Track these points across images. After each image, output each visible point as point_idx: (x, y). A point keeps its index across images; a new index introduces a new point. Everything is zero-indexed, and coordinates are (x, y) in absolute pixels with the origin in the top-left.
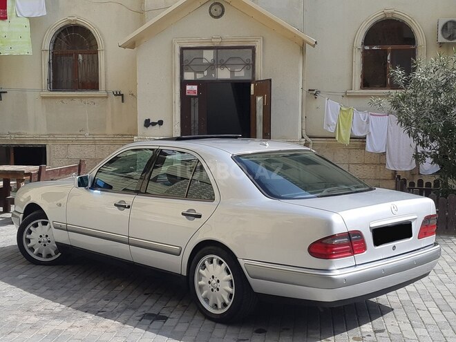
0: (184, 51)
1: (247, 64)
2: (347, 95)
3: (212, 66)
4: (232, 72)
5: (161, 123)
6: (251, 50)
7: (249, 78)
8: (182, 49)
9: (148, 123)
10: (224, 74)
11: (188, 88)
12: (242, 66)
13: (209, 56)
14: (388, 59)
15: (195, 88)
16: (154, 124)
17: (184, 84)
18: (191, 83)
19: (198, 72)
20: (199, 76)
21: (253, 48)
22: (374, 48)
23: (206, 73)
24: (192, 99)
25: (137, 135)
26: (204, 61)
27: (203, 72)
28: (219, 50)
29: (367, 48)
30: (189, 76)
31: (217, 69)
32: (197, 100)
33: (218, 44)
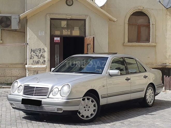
6: (83, 21)
11: (55, 39)
15: (59, 39)
21: (85, 20)
31: (68, 30)
32: (58, 45)
33: (69, 18)
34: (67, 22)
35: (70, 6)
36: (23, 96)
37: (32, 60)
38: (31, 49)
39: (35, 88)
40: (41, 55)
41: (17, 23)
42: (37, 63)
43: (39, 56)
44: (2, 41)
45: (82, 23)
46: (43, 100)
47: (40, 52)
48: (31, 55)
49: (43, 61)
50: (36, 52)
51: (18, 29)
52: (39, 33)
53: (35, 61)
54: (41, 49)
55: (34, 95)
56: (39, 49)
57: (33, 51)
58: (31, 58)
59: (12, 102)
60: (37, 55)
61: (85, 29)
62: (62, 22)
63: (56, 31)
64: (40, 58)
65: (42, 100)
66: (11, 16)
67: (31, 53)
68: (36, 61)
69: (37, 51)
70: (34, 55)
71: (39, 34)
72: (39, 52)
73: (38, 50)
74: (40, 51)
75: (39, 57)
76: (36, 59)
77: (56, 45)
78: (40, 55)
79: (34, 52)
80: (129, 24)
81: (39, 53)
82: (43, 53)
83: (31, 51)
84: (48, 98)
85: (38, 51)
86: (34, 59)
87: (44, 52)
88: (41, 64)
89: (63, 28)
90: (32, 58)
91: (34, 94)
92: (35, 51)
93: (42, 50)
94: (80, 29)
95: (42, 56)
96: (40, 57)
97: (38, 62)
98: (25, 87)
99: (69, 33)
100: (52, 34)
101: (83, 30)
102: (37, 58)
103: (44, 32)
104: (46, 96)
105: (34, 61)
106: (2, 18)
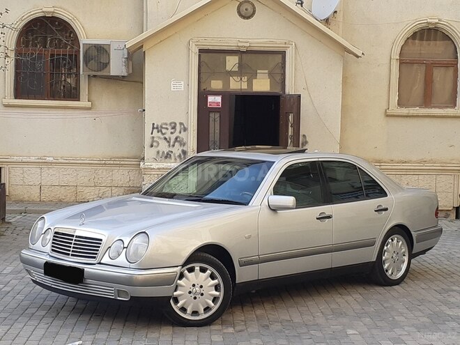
11: (211, 99)
31: (241, 79)
32: (217, 115)
33: (245, 50)
34: (241, 60)
35: (248, 18)
36: (51, 254)
37: (154, 150)
38: (153, 124)
39: (74, 238)
40: (176, 138)
41: (124, 60)
42: (166, 157)
43: (170, 139)
44: (90, 103)
45: (275, 59)
46: (87, 269)
47: (173, 131)
48: (153, 137)
49: (180, 151)
50: (164, 131)
51: (126, 74)
52: (172, 86)
53: (161, 153)
54: (176, 124)
55: (72, 255)
56: (171, 123)
57: (157, 128)
58: (152, 146)
59: (29, 267)
60: (165, 139)
61: (284, 74)
62: (227, 57)
63: (212, 81)
64: (173, 146)
65: (85, 269)
66: (110, 45)
67: (152, 133)
68: (163, 152)
69: (167, 129)
70: (159, 138)
71: (172, 88)
72: (170, 130)
73: (168, 127)
74: (174, 128)
75: (171, 144)
76: (164, 147)
77: (212, 115)
78: (173, 137)
79: (158, 132)
80: (402, 63)
81: (172, 133)
82: (180, 132)
83: (153, 128)
84: (100, 263)
85: (170, 128)
86: (159, 148)
87: (182, 131)
88: (176, 159)
89: (231, 73)
90: (155, 144)
91: (71, 253)
92: (161, 127)
93: (178, 125)
94: (271, 75)
95: (178, 139)
96: (175, 142)
97: (168, 154)
98: (56, 233)
99: (245, 86)
100: (203, 87)
101: (278, 78)
102: (167, 144)
103: (182, 83)
104: (95, 257)
105: (158, 152)
106: (89, 48)
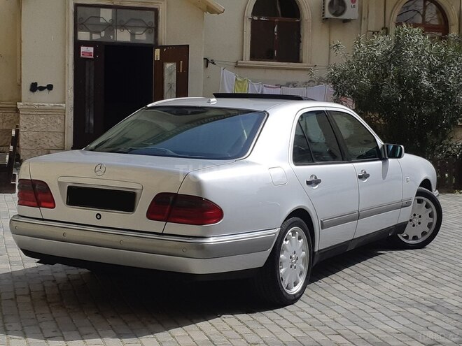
0: (78, 8)
1: (150, 27)
2: (237, 66)
3: (110, 27)
4: (133, 35)
5: (50, 87)
6: (153, 13)
7: (151, 42)
8: (77, 5)
9: (34, 88)
10: (123, 36)
12: (144, 29)
13: (107, 15)
14: (275, 30)
15: (91, 49)
16: (42, 89)
17: (78, 44)
18: (87, 44)
19: (95, 32)
20: (96, 37)
21: (156, 11)
22: (262, 19)
23: (103, 34)
24: (87, 62)
25: (21, 101)
26: (102, 21)
27: (99, 33)
28: (118, 10)
29: (256, 18)
30: (84, 36)
